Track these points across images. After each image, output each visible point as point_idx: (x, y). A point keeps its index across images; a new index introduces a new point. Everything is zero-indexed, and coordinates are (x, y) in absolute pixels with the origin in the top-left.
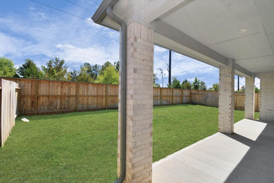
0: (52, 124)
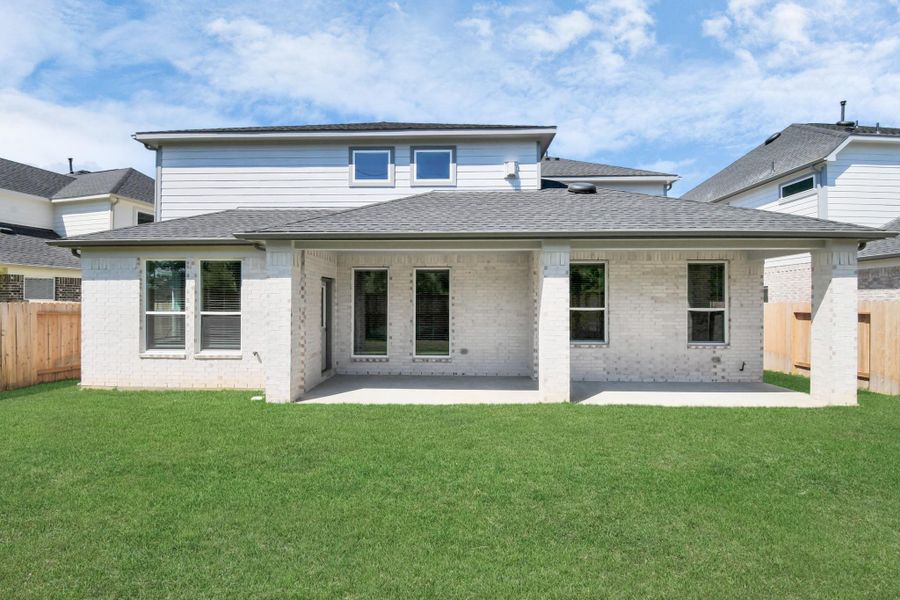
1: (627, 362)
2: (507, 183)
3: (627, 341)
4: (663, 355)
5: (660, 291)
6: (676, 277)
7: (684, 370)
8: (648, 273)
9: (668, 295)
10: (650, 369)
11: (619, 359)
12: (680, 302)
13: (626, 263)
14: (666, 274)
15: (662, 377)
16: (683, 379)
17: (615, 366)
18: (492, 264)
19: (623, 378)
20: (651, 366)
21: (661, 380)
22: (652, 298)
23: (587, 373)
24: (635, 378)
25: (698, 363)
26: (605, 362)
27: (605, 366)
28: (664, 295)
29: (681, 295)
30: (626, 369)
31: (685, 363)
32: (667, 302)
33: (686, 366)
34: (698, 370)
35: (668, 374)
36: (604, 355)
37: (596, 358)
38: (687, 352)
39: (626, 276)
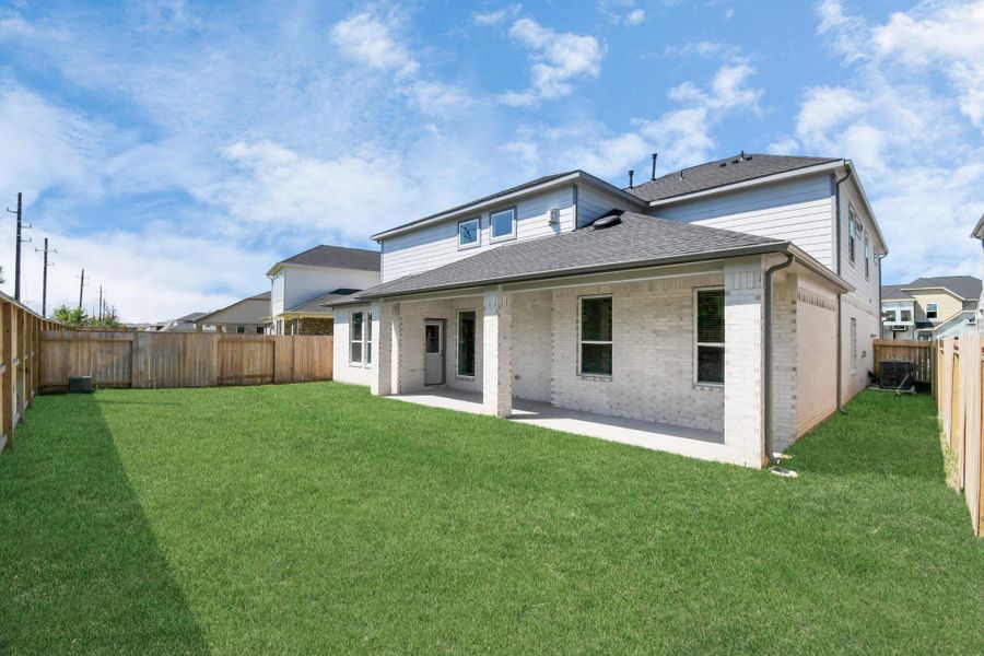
0: (225, 454)
1: (629, 397)
2: (550, 229)
3: (629, 376)
4: (665, 394)
5: (663, 324)
6: (680, 308)
7: (689, 413)
8: (650, 305)
9: (671, 328)
10: (652, 408)
11: (622, 394)
12: (685, 335)
13: (629, 295)
14: (669, 305)
15: (664, 418)
16: (687, 423)
17: (617, 400)
18: (536, 303)
19: (625, 414)
20: (653, 405)
21: (664, 422)
22: (654, 331)
23: (593, 405)
24: (637, 415)
25: (706, 406)
26: (608, 396)
27: (608, 399)
28: (667, 328)
29: (685, 328)
30: (627, 405)
31: (690, 405)
32: (670, 336)
33: (690, 409)
34: (705, 415)
35: (670, 415)
36: (608, 388)
37: (601, 391)
38: (692, 392)
39: (628, 309)
